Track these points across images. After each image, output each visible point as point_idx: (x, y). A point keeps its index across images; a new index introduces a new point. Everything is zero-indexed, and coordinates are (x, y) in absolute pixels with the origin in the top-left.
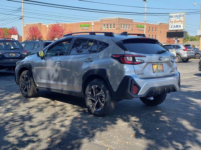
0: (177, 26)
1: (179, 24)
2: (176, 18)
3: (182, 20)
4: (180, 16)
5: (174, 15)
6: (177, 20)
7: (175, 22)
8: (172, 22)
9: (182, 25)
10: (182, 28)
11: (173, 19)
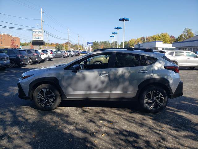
0: (39, 38)
1: (40, 37)
2: (38, 33)
3: (42, 34)
4: (40, 32)
5: (36, 31)
6: (38, 34)
7: (37, 35)
8: (35, 35)
9: (42, 38)
10: (42, 39)
11: (35, 34)
